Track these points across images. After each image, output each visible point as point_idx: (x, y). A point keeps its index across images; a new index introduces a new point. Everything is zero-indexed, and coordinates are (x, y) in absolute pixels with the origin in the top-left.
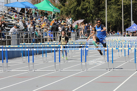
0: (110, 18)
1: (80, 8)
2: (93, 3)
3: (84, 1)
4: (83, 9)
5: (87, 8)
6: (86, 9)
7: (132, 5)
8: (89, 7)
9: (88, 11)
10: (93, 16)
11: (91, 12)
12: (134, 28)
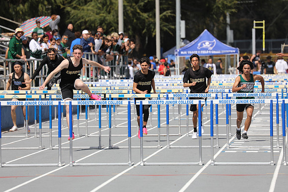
0: (99, 9)
12: (204, 46)
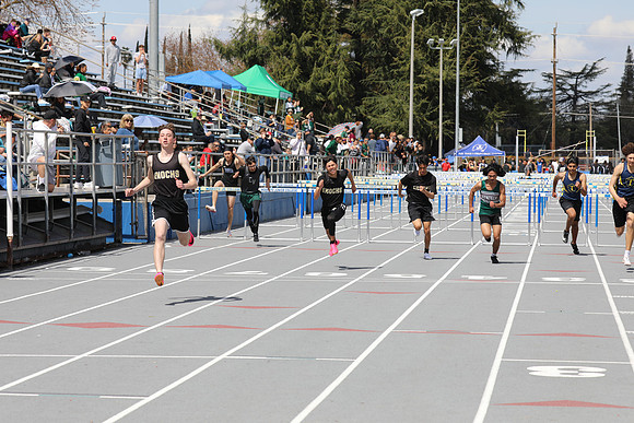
1: (306, 86)
2: (346, 71)
3: (319, 65)
4: (316, 89)
5: (328, 86)
6: (325, 90)
7: (460, 83)
8: (332, 82)
9: (332, 96)
10: (346, 110)
11: (339, 99)
